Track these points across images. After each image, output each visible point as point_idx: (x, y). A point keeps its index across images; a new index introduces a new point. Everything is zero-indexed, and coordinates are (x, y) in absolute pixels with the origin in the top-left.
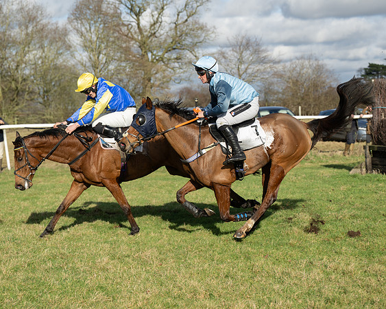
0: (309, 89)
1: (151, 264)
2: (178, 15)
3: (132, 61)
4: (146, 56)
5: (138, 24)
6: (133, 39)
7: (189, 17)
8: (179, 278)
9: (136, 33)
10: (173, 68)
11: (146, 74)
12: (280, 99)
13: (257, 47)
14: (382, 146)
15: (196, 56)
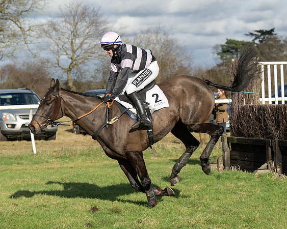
14: (243, 138)
15: (21, 28)
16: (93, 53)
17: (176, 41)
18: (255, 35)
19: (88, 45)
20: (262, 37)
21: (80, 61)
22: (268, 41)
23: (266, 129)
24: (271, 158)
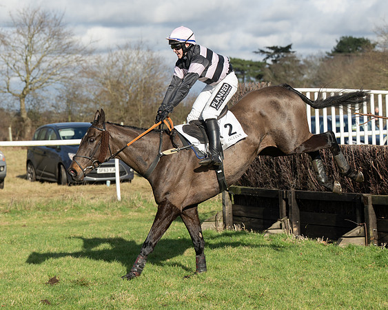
0: (136, 96)
14: (249, 188)
16: (54, 75)
17: (164, 59)
18: (267, 52)
19: (48, 64)
20: (276, 55)
21: (37, 85)
22: (284, 61)
23: (279, 177)
24: (285, 214)
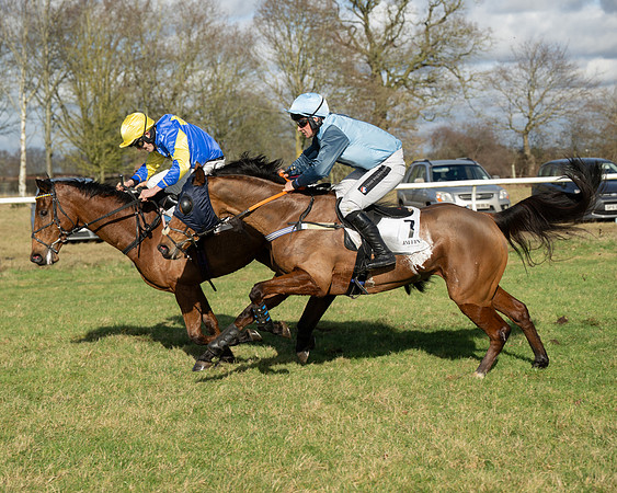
1: (389, 412)
2: (431, 10)
3: (356, 85)
4: (378, 77)
5: (366, 26)
6: (357, 49)
7: (448, 13)
8: (435, 435)
9: (362, 40)
10: (422, 97)
11: (378, 106)
12: (598, 145)
13: (560, 62)
15: (459, 77)
16: (558, 109)
19: (551, 98)
21: (541, 120)
